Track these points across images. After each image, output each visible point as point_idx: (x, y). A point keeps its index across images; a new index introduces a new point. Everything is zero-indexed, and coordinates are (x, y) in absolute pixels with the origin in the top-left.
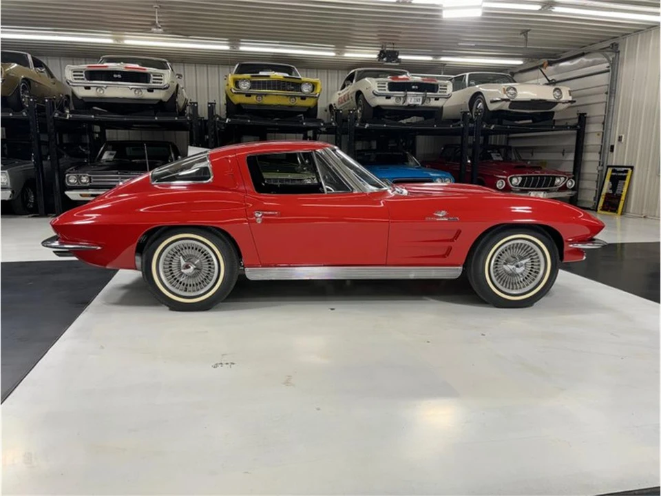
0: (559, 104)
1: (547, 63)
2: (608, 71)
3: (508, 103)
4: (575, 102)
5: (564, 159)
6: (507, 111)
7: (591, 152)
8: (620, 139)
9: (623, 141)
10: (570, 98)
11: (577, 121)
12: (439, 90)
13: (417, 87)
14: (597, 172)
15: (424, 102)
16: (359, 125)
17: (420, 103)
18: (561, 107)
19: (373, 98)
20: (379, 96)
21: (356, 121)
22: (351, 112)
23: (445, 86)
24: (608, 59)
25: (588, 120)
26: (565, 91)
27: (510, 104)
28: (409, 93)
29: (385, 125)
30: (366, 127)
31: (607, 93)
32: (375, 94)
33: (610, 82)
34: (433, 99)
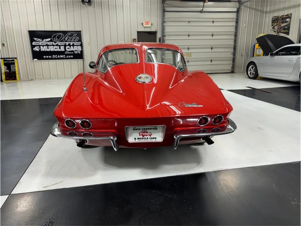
8: (3, 45)
9: (5, 46)
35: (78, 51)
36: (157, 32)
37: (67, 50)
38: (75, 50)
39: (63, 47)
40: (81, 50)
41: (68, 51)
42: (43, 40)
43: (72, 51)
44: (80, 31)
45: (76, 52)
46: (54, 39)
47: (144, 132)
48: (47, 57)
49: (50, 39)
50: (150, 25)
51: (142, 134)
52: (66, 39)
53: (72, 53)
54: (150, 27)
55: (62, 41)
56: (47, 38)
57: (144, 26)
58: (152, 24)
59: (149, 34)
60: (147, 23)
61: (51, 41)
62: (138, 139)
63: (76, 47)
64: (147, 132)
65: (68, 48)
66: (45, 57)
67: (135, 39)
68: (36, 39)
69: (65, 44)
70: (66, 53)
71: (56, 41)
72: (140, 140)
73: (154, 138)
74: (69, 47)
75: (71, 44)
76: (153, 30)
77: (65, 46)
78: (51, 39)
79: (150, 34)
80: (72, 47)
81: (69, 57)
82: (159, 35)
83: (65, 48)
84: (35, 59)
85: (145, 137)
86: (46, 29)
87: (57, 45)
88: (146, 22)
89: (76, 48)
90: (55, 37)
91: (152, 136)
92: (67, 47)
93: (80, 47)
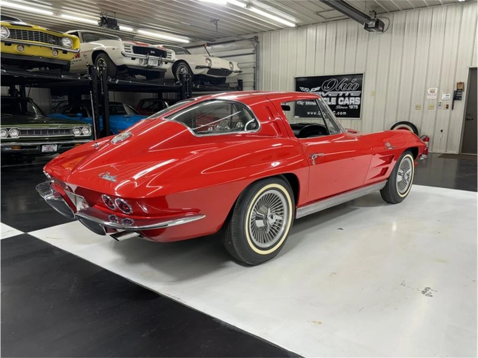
1: (206, 44)
2: (254, 53)
3: (207, 70)
4: (241, 72)
6: (205, 76)
10: (239, 69)
11: (237, 85)
12: (168, 56)
13: (153, 52)
15: (159, 65)
16: (112, 80)
17: (157, 65)
18: (233, 74)
19: (121, 58)
20: (126, 56)
21: (109, 77)
22: (104, 68)
23: (170, 53)
24: (254, 46)
25: (244, 84)
26: (235, 64)
27: (209, 71)
28: (150, 56)
29: (130, 82)
30: (117, 83)
31: (254, 68)
32: (124, 55)
33: (255, 61)
34: (164, 63)
35: (355, 105)
37: (340, 103)
38: (351, 104)
39: (335, 99)
40: (359, 103)
41: (340, 105)
42: (310, 90)
43: (346, 105)
44: (362, 74)
45: (351, 107)
46: (325, 87)
48: (312, 113)
49: (319, 88)
52: (341, 87)
53: (346, 108)
55: (335, 90)
56: (315, 87)
61: (320, 90)
63: (353, 98)
65: (341, 101)
66: (308, 113)
67: (461, 83)
68: (303, 88)
69: (339, 94)
70: (338, 107)
71: (326, 90)
74: (342, 99)
75: (347, 95)
77: (338, 97)
78: (321, 88)
80: (347, 99)
81: (341, 113)
83: (337, 101)
84: (296, 117)
86: (316, 73)
87: (327, 96)
89: (352, 100)
90: (325, 85)
92: (340, 99)
93: (359, 98)
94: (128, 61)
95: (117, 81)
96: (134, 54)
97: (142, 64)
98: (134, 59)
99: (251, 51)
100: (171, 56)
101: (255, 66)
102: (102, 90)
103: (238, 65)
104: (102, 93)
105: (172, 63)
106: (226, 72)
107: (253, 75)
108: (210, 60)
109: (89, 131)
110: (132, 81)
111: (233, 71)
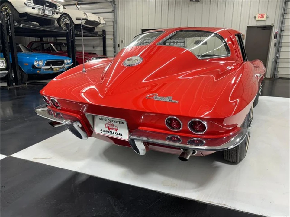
0: (101, 24)
1: (77, 4)
2: (113, 12)
4: (106, 24)
5: (94, 50)
6: (83, 25)
7: (108, 47)
8: (122, 42)
9: (123, 42)
10: (104, 22)
11: (102, 33)
12: (58, 9)
13: (48, 4)
14: (113, 55)
15: (52, 15)
16: (17, 25)
17: (51, 15)
18: (100, 26)
19: (24, 7)
20: (28, 6)
21: (15, 21)
22: (11, 14)
23: (60, 7)
24: (113, 6)
25: (106, 33)
26: (102, 18)
27: (86, 22)
28: (46, 7)
29: (31, 26)
30: (21, 26)
31: (113, 22)
32: (26, 5)
33: (114, 17)
34: (56, 13)
36: (273, 26)
47: (110, 125)
50: (264, 19)
51: (108, 127)
54: (265, 21)
55: (168, 39)
57: (257, 20)
58: (267, 17)
59: (262, 29)
60: (262, 16)
62: (104, 131)
63: (180, 44)
64: (113, 125)
67: (243, 35)
72: (106, 132)
73: (120, 134)
74: (173, 44)
75: (175, 42)
76: (268, 23)
79: (264, 29)
80: (175, 44)
82: (275, 30)
85: (111, 130)
86: (156, 27)
88: (260, 15)
91: (118, 132)
93: (183, 44)
94: (29, 10)
95: (21, 25)
96: (33, 4)
97: (40, 13)
98: (33, 8)
99: (111, 10)
100: (60, 8)
101: (114, 21)
102: (10, 31)
103: (103, 19)
104: (10, 34)
105: (61, 14)
106: (96, 24)
107: (113, 26)
108: (86, 14)
109: (3, 64)
110: (32, 26)
111: (100, 23)
